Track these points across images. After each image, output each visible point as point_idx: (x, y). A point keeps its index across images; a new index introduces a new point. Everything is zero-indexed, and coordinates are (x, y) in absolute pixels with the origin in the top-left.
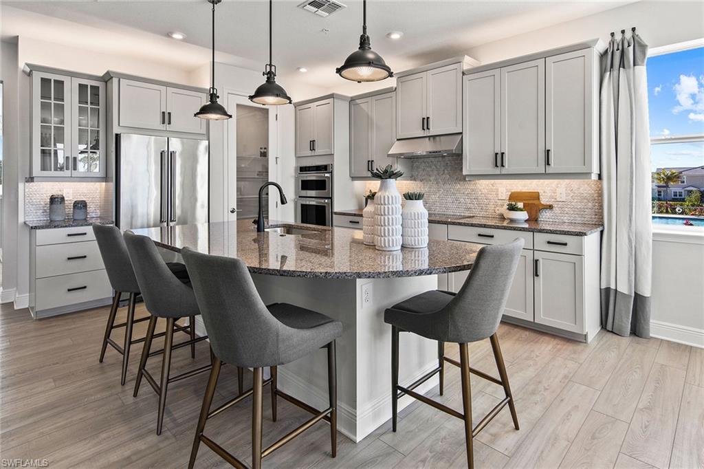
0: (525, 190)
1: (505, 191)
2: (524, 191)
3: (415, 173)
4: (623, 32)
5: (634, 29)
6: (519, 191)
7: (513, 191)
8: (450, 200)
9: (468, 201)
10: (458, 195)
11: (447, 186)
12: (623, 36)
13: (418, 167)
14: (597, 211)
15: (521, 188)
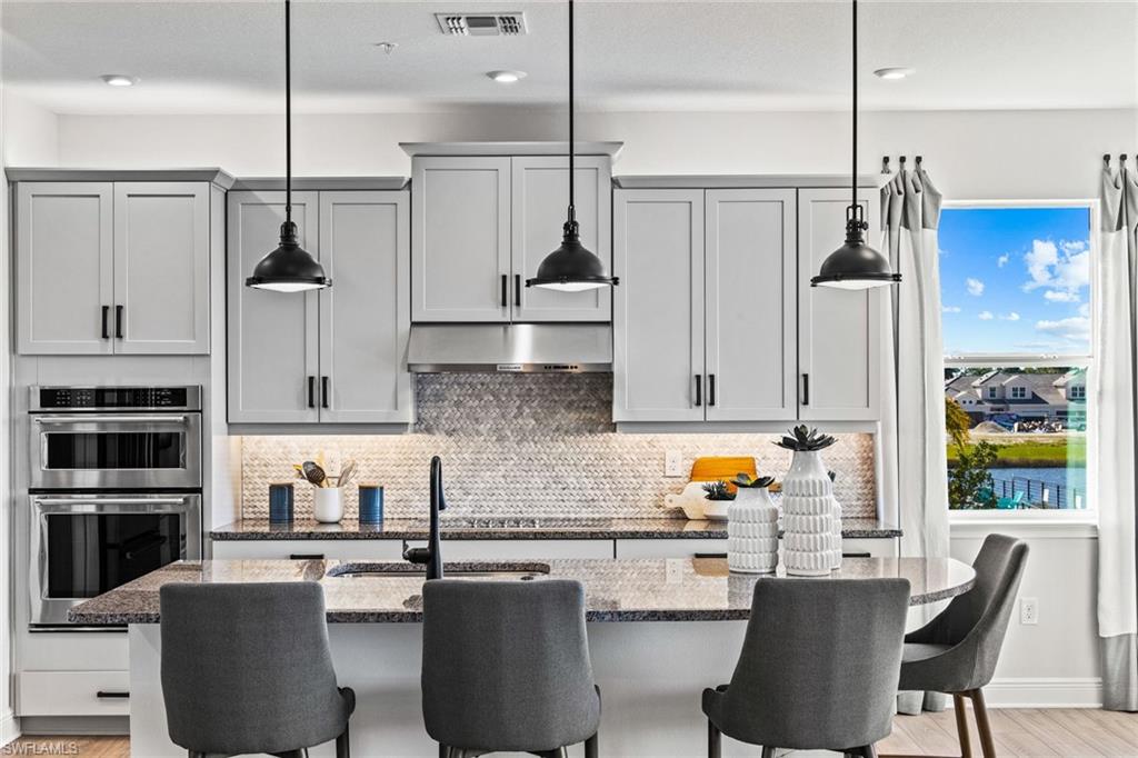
0: (724, 453)
1: (681, 457)
2: (721, 455)
3: (430, 412)
4: (903, 160)
5: (919, 160)
6: (712, 456)
7: (698, 456)
8: (537, 481)
9: (589, 483)
10: (561, 470)
11: (529, 448)
12: (902, 167)
13: (439, 397)
14: (860, 491)
15: (715, 450)
